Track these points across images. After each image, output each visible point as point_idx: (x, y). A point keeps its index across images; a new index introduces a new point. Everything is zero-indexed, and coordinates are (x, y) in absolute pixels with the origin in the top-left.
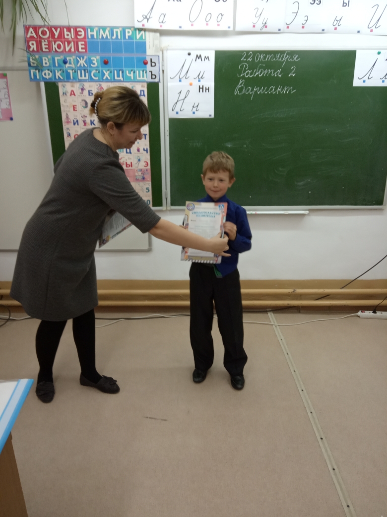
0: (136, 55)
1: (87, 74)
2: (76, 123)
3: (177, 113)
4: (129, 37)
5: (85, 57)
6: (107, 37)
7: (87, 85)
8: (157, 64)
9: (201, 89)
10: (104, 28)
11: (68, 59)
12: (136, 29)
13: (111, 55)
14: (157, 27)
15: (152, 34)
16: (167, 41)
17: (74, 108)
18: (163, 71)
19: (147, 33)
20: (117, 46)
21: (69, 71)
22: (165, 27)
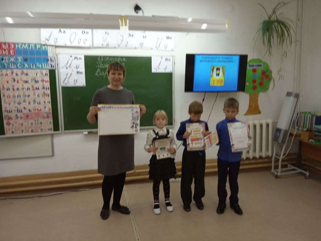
0: (42, 57)
1: (15, 66)
2: (8, 89)
3: (66, 84)
4: (38, 48)
5: (14, 57)
6: (26, 48)
7: (15, 71)
8: (54, 61)
9: (78, 73)
10: (25, 44)
11: (4, 58)
12: (42, 45)
13: (29, 57)
14: (53, 44)
15: (50, 47)
16: (58, 50)
17: (7, 82)
18: (57, 64)
19: (48, 47)
20: (32, 52)
21: (5, 64)
22: (57, 44)
